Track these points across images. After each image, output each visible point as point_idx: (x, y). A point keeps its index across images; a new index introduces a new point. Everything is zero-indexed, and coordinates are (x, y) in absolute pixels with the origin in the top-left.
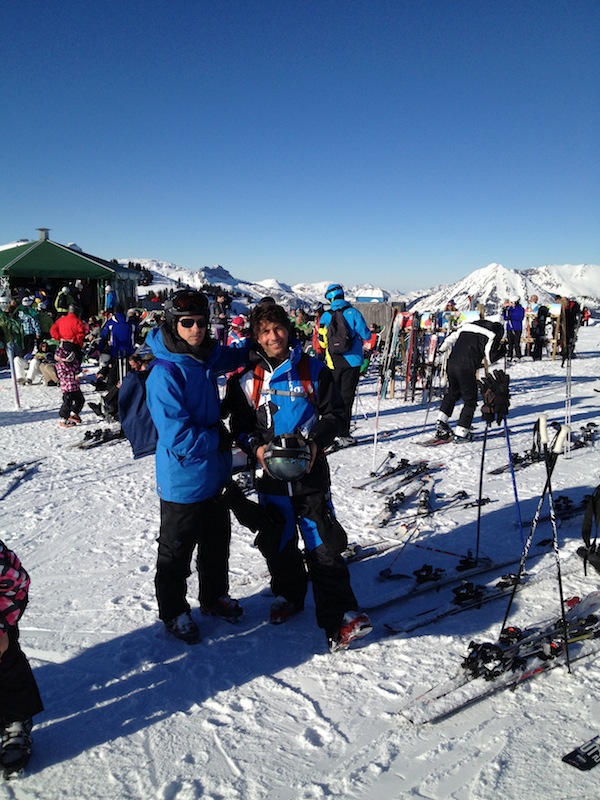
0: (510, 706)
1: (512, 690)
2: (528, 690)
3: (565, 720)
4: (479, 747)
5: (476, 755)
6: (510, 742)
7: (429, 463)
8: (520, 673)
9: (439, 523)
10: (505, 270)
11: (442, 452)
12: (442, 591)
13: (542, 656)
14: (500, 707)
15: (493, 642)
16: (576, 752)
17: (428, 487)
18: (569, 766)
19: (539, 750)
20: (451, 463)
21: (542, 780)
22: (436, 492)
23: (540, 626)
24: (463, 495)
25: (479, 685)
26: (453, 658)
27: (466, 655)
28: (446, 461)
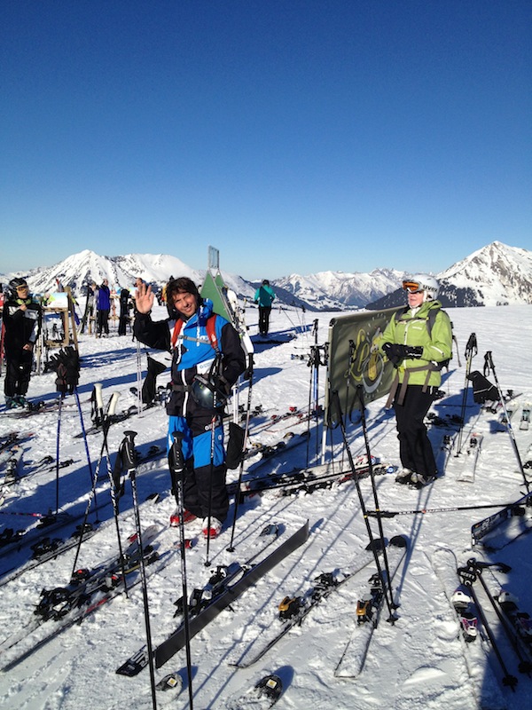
0: (76, 638)
1: (79, 625)
2: (93, 621)
3: (121, 639)
4: (47, 681)
5: (43, 689)
6: (73, 669)
7: (20, 434)
8: (85, 608)
9: (25, 488)
10: (97, 256)
11: (33, 423)
12: (22, 550)
13: (105, 589)
14: (67, 641)
15: (63, 586)
16: (128, 662)
17: (17, 457)
18: (120, 676)
19: (98, 669)
20: (41, 431)
21: (99, 694)
22: (24, 460)
23: (106, 564)
24: (49, 460)
25: (50, 626)
26: (29, 608)
27: (38, 602)
28: (36, 430)
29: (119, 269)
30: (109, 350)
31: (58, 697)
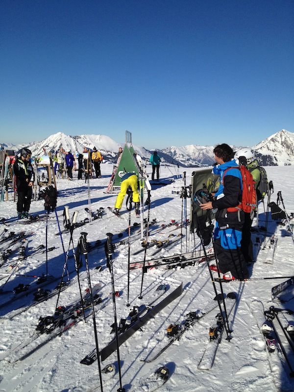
0: (58, 344)
1: (60, 336)
2: (67, 334)
3: (82, 345)
4: (43, 366)
5: (42, 370)
6: (57, 360)
7: (26, 233)
8: (63, 327)
9: (30, 262)
10: (65, 136)
11: (33, 227)
12: (28, 296)
13: (73, 317)
14: (54, 345)
15: (51, 315)
16: (87, 357)
17: (25, 245)
18: (83, 365)
19: (70, 361)
20: (37, 231)
21: (71, 374)
22: (29, 247)
23: (74, 304)
24: (42, 247)
25: (44, 337)
26: (33, 327)
27: (38, 324)
28: (35, 231)
29: (77, 143)
30: (73, 188)
31: (49, 375)
